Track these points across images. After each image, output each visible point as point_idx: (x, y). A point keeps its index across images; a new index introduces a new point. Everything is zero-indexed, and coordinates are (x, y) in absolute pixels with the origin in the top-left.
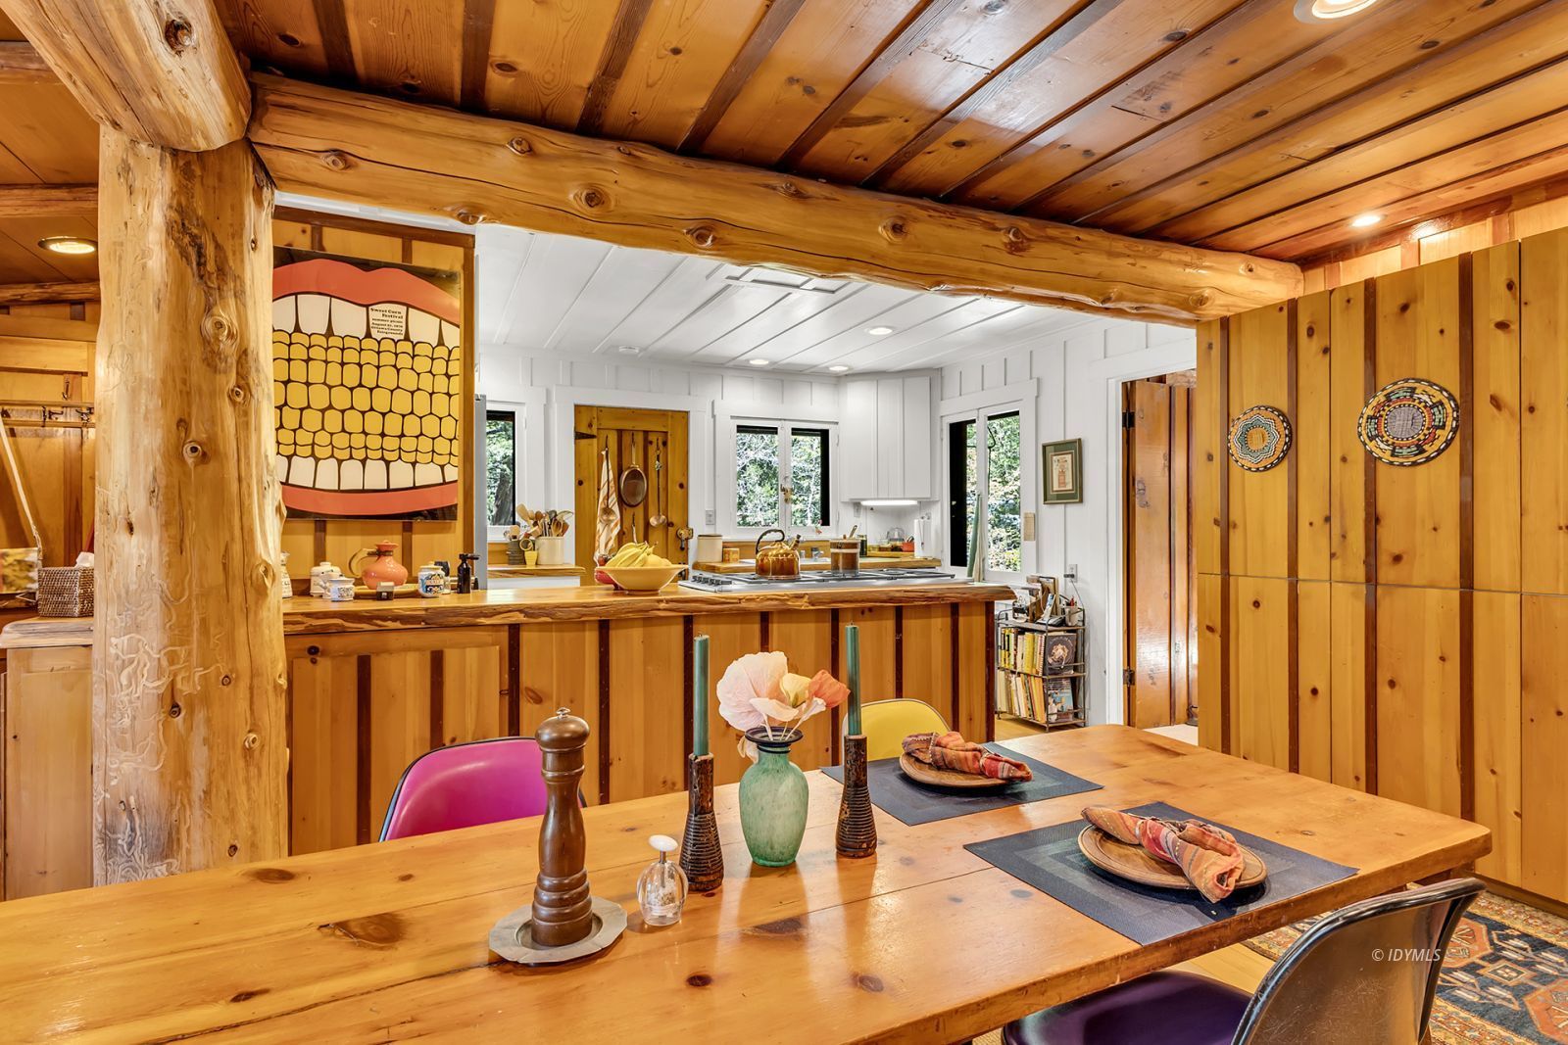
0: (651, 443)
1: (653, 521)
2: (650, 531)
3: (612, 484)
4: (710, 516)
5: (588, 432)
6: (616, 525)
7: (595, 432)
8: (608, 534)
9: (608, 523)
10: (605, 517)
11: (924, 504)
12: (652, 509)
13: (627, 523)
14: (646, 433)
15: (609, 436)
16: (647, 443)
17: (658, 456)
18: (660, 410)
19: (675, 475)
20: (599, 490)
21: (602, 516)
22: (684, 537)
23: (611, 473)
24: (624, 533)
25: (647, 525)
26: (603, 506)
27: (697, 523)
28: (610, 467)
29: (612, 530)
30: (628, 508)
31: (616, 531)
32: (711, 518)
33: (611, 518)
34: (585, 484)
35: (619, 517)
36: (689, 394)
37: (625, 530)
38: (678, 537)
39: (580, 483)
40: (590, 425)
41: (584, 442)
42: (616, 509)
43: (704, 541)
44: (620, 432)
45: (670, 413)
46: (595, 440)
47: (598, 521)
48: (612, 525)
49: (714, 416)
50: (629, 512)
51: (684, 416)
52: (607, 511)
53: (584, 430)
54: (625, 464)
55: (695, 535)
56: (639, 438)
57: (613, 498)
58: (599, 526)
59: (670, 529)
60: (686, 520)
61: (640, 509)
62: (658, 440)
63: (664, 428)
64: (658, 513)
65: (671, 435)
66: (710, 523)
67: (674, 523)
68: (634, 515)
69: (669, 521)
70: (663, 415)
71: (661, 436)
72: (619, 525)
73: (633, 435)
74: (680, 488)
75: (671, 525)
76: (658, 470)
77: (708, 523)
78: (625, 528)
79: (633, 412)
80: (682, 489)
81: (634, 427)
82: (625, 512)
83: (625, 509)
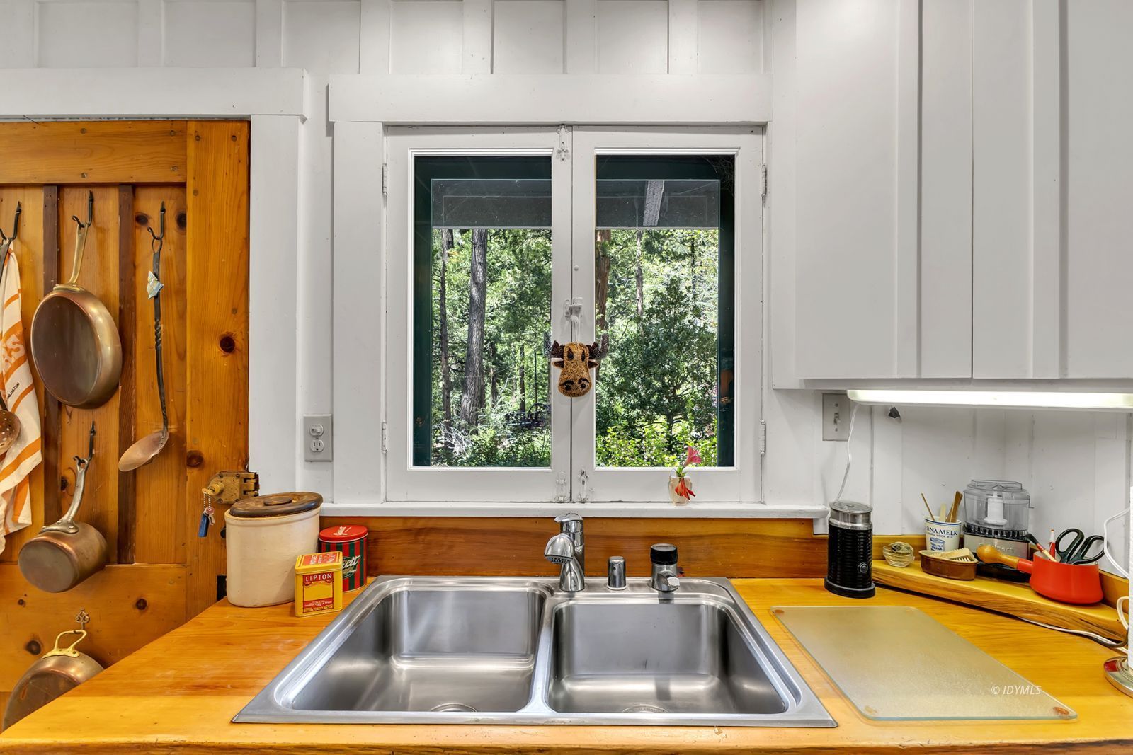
0: (142, 219)
4: (318, 435)
12: (147, 412)
14: (129, 190)
15: (27, 206)
16: (133, 220)
17: (158, 258)
19: (208, 310)
27: (275, 457)
32: (319, 442)
36: (254, 65)
37: (66, 474)
42: (24, 413)
44: (54, 192)
45: (191, 128)
50: (77, 424)
51: (237, 132)
56: (110, 206)
57: (15, 384)
59: (192, 473)
60: (241, 444)
61: (109, 418)
62: (163, 210)
63: (176, 173)
64: (162, 426)
65: (196, 192)
66: (319, 457)
67: (205, 456)
68: (93, 432)
69: (188, 450)
70: (172, 133)
71: (173, 199)
72: (36, 459)
73: (92, 199)
74: (222, 353)
75: (195, 460)
76: (156, 297)
77: (312, 458)
78: (70, 468)
79: (83, 131)
80: (230, 355)
81: (84, 175)
82: (70, 423)
83: (70, 415)
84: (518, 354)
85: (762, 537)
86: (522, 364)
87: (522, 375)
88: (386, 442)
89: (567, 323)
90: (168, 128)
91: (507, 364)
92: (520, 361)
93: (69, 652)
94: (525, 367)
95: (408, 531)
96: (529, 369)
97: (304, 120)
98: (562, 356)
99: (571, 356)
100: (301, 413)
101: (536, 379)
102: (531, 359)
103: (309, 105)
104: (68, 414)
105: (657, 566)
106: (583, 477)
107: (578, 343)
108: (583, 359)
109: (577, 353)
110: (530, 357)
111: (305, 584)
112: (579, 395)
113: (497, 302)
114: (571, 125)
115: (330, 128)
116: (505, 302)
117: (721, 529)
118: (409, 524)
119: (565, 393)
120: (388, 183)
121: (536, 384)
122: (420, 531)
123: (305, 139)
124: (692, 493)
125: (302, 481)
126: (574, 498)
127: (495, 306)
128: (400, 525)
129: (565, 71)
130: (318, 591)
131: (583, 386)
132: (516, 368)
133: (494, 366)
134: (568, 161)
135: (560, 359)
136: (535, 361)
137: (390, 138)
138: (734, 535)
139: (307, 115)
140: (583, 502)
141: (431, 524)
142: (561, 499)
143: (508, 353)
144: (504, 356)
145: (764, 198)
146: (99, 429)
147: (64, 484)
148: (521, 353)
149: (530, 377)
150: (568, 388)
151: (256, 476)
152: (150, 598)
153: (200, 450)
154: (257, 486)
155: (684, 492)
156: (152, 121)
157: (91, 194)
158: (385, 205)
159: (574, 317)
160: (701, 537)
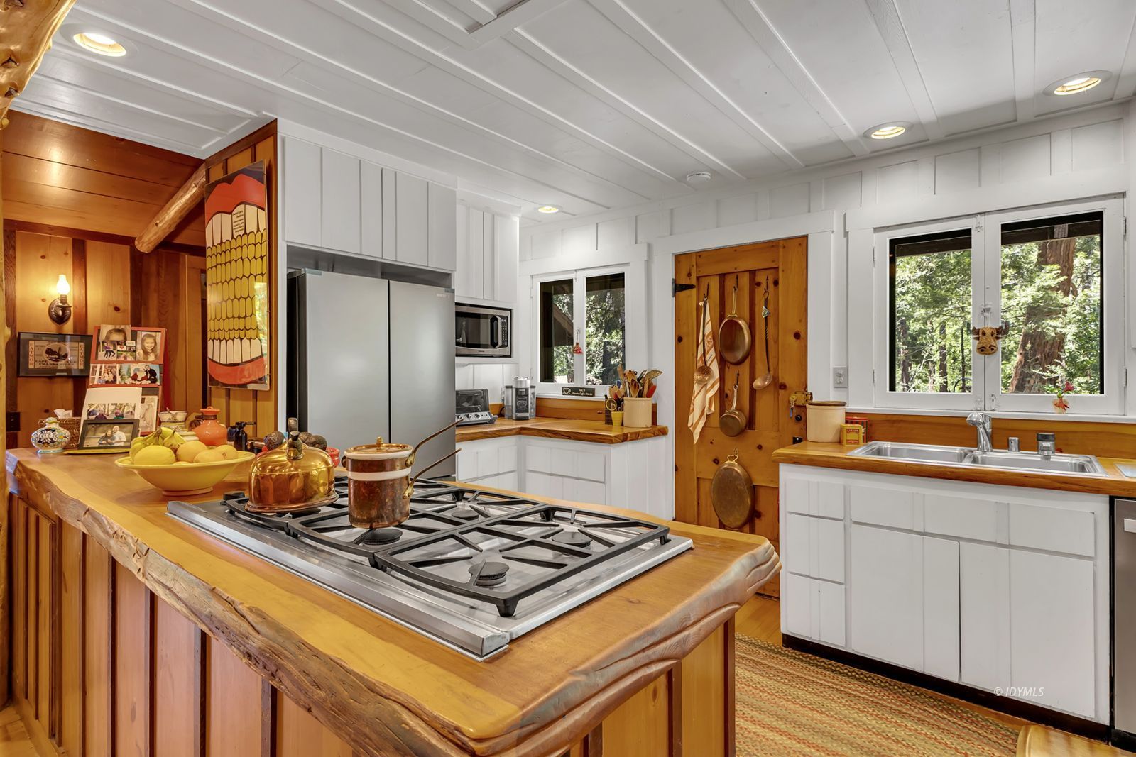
0: (759, 284)
3: (709, 338)
4: (840, 376)
5: (688, 283)
6: (714, 384)
7: (693, 281)
9: (706, 383)
12: (759, 367)
13: (729, 381)
14: (753, 273)
15: (711, 285)
16: (755, 284)
17: (766, 300)
19: (788, 322)
20: (697, 346)
21: (699, 375)
22: (800, 404)
23: (708, 326)
27: (820, 385)
29: (707, 392)
30: (731, 366)
31: (711, 393)
32: (841, 379)
33: (708, 377)
34: (685, 340)
35: (718, 377)
36: (809, 211)
37: (727, 392)
38: (793, 404)
39: (679, 339)
40: (689, 275)
41: (683, 294)
42: (715, 368)
44: (722, 277)
45: (781, 243)
46: (694, 291)
47: (695, 381)
48: (710, 384)
50: (731, 372)
51: (802, 242)
52: (705, 370)
53: (684, 281)
55: (817, 402)
56: (745, 281)
57: (711, 355)
58: (696, 388)
59: (782, 392)
60: (804, 380)
61: (745, 367)
62: (767, 279)
63: (774, 264)
64: (767, 372)
65: (783, 271)
66: (841, 386)
67: (787, 385)
68: (738, 374)
69: (780, 382)
70: (773, 246)
71: (772, 274)
72: (717, 386)
73: (737, 278)
74: (795, 340)
75: (783, 387)
76: (766, 318)
77: (838, 386)
78: (729, 389)
79: (735, 250)
80: (799, 341)
81: (736, 269)
82: (729, 371)
83: (729, 368)
84: (937, 332)
85: (1123, 434)
86: (943, 343)
87: (944, 357)
88: (875, 379)
89: (982, 317)
90: (771, 244)
91: (923, 344)
92: (939, 340)
93: (734, 462)
94: (948, 346)
95: (888, 421)
96: (953, 350)
97: (833, 232)
98: (978, 334)
99: (984, 334)
100: (832, 366)
101: (963, 362)
102: (955, 336)
103: (836, 225)
105: (1040, 442)
106: (993, 398)
107: (989, 327)
108: (992, 335)
109: (988, 332)
110: (954, 334)
111: (848, 433)
112: (989, 354)
113: (910, 275)
114: (984, 213)
115: (846, 234)
116: (919, 274)
117: (1092, 428)
118: (889, 418)
119: (980, 353)
120: (876, 256)
121: (964, 367)
122: (894, 422)
123: (835, 241)
124: (1066, 406)
125: (833, 396)
126: (986, 409)
127: (908, 279)
128: (884, 418)
129: (980, 186)
130: (853, 436)
131: (992, 349)
132: (935, 347)
133: (905, 347)
134: (982, 232)
135: (977, 336)
136: (962, 340)
137: (877, 234)
138: (1101, 432)
139: (835, 229)
140: (993, 411)
141: (901, 418)
142: (979, 409)
143: (923, 332)
144: (919, 335)
145: (1125, 236)
146: (740, 373)
147: (727, 396)
148: (941, 331)
149: (955, 359)
150: (982, 351)
151: (811, 394)
152: (764, 445)
153: (785, 382)
154: (811, 397)
155: (1062, 405)
156: (763, 242)
157: (737, 276)
158: (874, 266)
159: (986, 314)
160: (1076, 432)
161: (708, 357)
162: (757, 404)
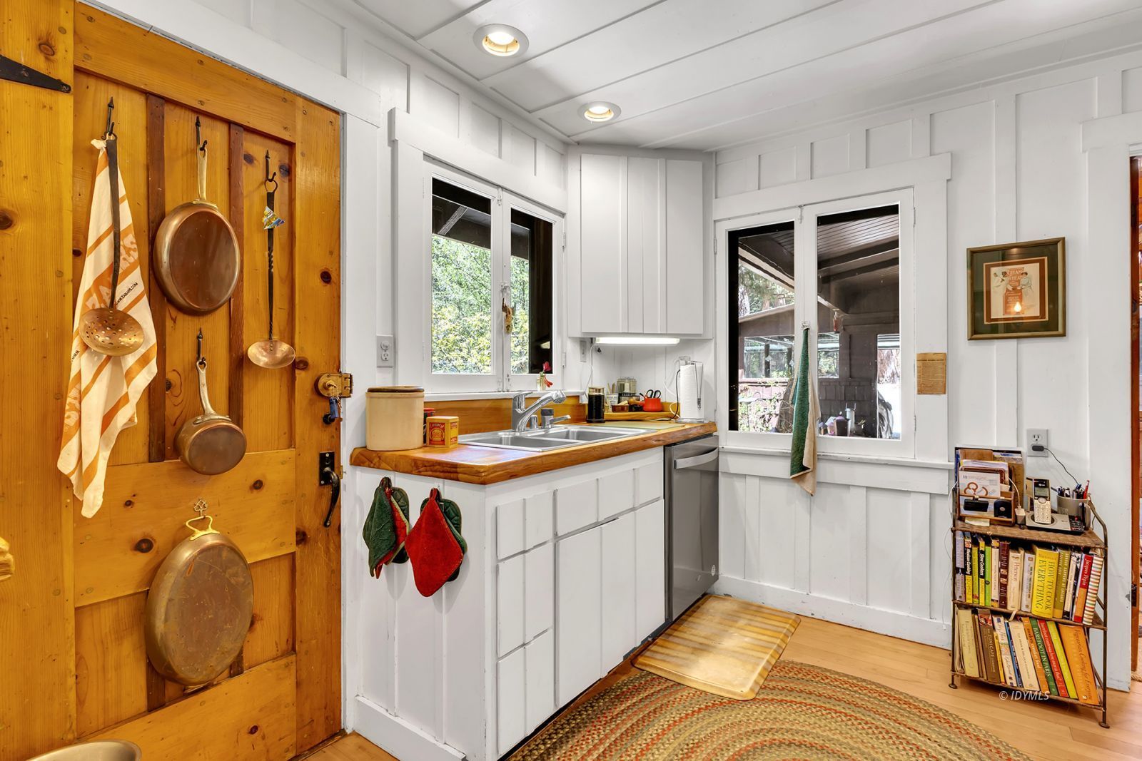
0: (249, 159)
1: (257, 353)
2: (247, 381)
3: (128, 241)
4: (385, 348)
6: (144, 361)
7: (65, 74)
8: (113, 386)
9: (114, 355)
10: (102, 337)
11: (690, 342)
12: (253, 323)
13: (180, 354)
14: (235, 129)
15: (121, 107)
16: (239, 155)
17: (271, 196)
18: (276, 85)
19: (310, 249)
20: (78, 254)
21: (89, 331)
22: (334, 392)
23: (125, 209)
24: (169, 386)
25: (240, 363)
26: (95, 302)
27: (360, 361)
28: (122, 191)
29: (129, 376)
30: (181, 317)
31: (144, 379)
32: (387, 354)
33: (126, 339)
34: (23, 225)
35: (153, 340)
36: (344, 75)
37: (171, 376)
38: (317, 391)
40: (48, 49)
42: (143, 314)
43: (385, 402)
45: (300, 102)
46: (67, 100)
47: (76, 345)
48: (130, 360)
49: (393, 143)
50: (182, 330)
52: (110, 319)
54: (173, 197)
55: (360, 389)
56: (216, 136)
57: (133, 284)
58: (82, 365)
59: (300, 375)
60: (336, 353)
61: (217, 324)
62: (269, 157)
63: (286, 132)
66: (387, 364)
67: (310, 362)
68: (200, 336)
69: (296, 357)
70: (284, 99)
71: (276, 151)
73: (198, 124)
74: (322, 283)
75: (302, 364)
76: (271, 231)
77: (382, 365)
78: (174, 370)
80: (328, 285)
81: (201, 103)
82: (174, 328)
83: (174, 320)
90: (281, 94)
93: (212, 531)
95: (438, 410)
100: (374, 332)
104: (172, 319)
105: (546, 417)
106: (508, 378)
114: (503, 188)
122: (443, 410)
124: (551, 384)
126: (504, 389)
129: (500, 157)
140: (508, 391)
142: (500, 390)
145: (564, 248)
146: (205, 333)
150: (508, 329)
151: (350, 376)
152: (267, 479)
153: (306, 356)
154: (351, 384)
157: (198, 118)
161: (121, 289)
162: (246, 398)
